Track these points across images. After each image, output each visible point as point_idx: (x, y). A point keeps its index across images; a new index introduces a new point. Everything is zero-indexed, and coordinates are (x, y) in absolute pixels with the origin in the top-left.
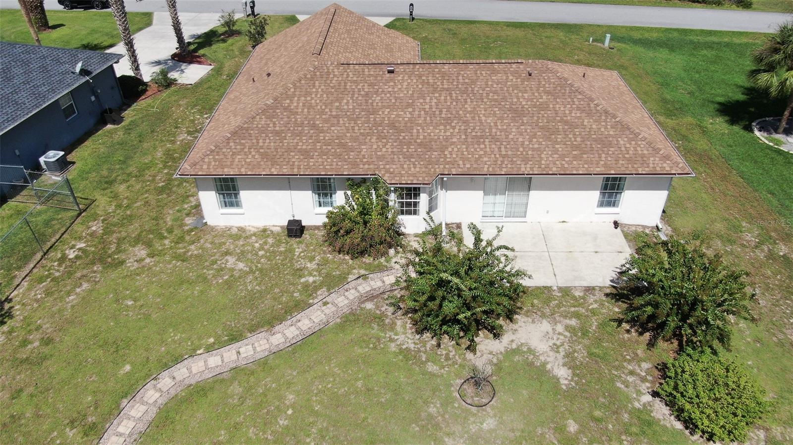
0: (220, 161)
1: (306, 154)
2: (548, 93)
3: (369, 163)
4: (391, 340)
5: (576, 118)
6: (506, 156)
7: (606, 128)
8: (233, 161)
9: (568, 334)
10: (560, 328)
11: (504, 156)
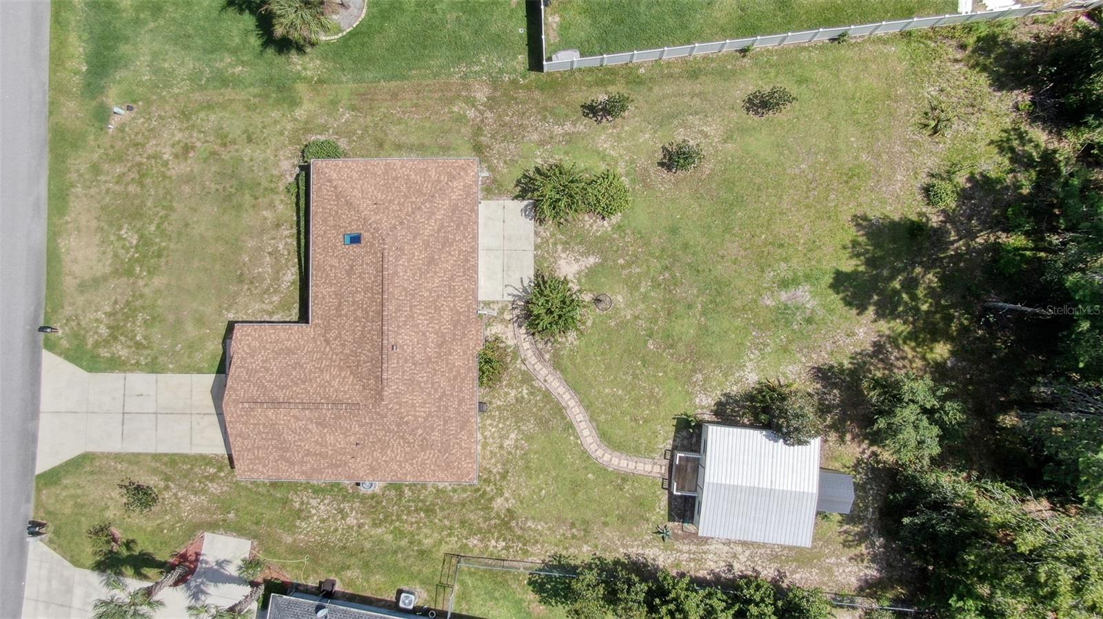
0: (466, 457)
1: (461, 401)
2: (414, 238)
3: (469, 360)
4: (572, 343)
5: (435, 222)
6: (464, 272)
7: (443, 205)
8: (466, 448)
9: (568, 252)
10: (564, 255)
11: (464, 275)
